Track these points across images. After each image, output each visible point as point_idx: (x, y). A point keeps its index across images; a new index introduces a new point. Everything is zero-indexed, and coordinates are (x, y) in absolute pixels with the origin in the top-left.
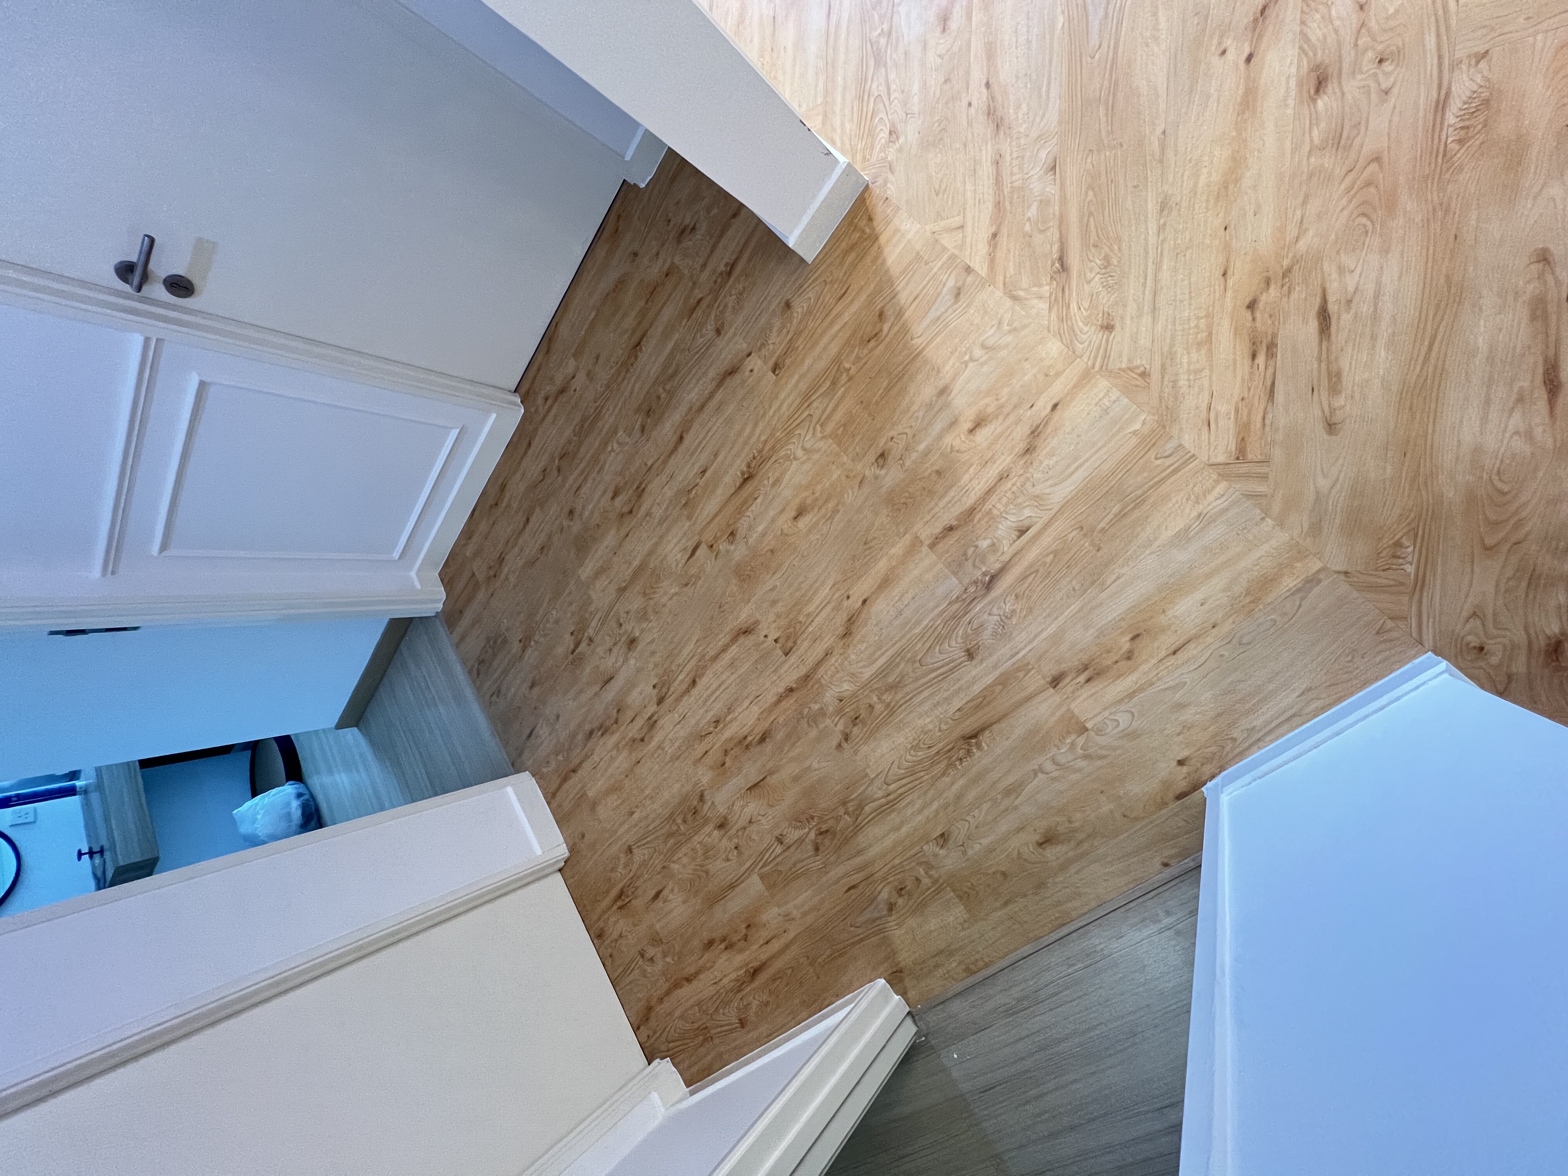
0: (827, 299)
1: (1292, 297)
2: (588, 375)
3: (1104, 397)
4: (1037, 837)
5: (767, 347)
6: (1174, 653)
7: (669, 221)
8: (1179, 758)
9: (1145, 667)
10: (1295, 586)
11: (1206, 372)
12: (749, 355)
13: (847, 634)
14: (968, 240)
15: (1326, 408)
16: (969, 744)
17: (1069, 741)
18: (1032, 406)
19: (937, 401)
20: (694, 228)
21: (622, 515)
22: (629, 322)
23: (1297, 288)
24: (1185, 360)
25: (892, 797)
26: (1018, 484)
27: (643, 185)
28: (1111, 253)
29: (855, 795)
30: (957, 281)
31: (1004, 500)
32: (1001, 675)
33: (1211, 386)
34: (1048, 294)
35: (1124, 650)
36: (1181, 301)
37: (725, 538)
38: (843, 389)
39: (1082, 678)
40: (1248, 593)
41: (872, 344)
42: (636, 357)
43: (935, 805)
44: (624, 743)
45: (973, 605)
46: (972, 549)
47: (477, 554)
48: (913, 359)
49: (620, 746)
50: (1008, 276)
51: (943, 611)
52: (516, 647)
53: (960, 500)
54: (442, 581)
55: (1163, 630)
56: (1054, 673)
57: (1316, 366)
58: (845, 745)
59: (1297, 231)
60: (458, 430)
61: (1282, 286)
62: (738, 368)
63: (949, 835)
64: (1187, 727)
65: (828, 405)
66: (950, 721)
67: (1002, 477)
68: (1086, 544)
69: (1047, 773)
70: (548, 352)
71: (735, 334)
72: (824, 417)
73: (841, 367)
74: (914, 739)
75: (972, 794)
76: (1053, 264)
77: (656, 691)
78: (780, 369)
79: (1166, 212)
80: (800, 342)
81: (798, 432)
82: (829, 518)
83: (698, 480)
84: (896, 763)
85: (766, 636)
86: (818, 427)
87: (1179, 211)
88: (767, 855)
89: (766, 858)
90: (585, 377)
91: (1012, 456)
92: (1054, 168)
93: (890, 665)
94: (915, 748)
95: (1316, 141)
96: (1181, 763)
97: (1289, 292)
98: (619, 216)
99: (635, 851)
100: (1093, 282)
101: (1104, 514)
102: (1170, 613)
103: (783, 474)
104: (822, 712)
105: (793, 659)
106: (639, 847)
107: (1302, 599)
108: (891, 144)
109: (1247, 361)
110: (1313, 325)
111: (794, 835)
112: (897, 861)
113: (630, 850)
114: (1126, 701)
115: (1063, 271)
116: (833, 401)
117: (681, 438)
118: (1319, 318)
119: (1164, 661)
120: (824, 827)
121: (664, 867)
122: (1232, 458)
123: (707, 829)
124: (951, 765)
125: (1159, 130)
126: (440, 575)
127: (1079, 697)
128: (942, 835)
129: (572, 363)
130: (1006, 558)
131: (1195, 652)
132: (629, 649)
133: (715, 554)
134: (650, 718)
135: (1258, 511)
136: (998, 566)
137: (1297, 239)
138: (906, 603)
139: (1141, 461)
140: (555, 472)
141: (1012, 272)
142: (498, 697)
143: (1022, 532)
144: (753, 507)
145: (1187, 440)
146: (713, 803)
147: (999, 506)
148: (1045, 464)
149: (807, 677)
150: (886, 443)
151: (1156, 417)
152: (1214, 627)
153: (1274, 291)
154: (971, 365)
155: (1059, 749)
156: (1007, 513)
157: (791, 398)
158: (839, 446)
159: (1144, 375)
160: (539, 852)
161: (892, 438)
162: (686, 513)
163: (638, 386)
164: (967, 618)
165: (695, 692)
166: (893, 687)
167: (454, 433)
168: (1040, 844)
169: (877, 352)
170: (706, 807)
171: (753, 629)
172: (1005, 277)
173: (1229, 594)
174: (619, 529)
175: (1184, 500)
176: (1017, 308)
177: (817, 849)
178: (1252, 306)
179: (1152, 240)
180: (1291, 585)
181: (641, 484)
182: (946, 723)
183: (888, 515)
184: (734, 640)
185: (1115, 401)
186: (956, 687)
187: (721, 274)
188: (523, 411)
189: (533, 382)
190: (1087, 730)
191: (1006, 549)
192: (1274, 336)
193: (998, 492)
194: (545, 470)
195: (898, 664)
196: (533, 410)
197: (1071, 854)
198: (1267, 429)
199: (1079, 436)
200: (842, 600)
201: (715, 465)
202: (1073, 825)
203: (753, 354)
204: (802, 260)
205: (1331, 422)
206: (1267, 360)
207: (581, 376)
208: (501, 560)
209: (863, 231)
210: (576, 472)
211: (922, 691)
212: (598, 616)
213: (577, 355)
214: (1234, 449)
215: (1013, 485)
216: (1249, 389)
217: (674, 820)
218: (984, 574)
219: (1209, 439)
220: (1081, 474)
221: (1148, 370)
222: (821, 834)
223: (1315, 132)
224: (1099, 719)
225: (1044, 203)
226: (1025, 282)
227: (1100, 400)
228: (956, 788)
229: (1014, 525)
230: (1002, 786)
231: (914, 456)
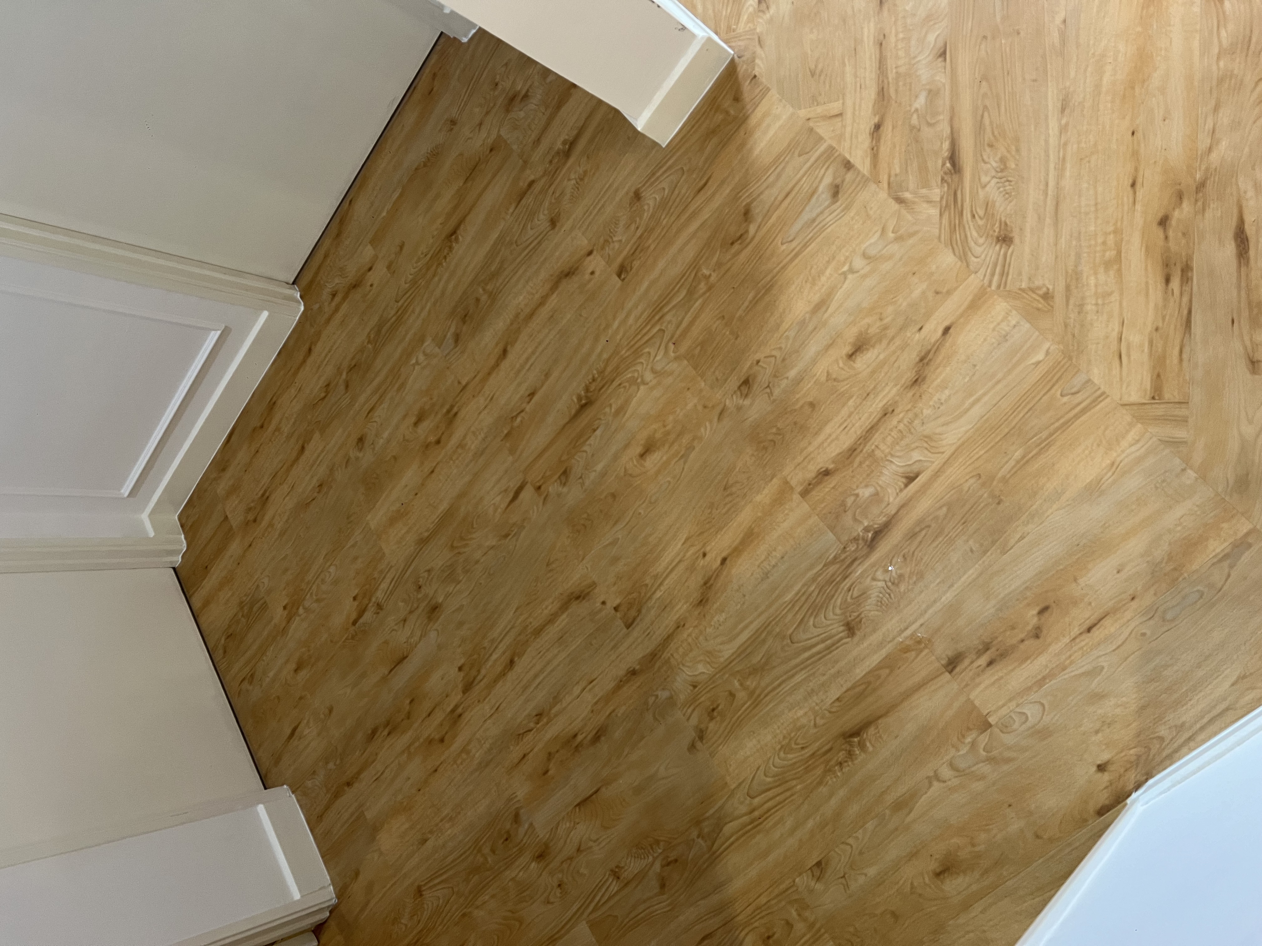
0: (683, 191)
1: (1207, 215)
2: (389, 267)
3: (1002, 321)
4: (933, 866)
5: (611, 246)
6: (1089, 630)
7: (497, 85)
8: (1099, 762)
9: (1055, 648)
10: (1223, 550)
11: (1115, 297)
12: (590, 253)
13: (702, 602)
14: (848, 129)
15: (1248, 343)
16: (851, 744)
17: (969, 740)
18: (921, 329)
19: (811, 318)
20: (526, 96)
21: (427, 446)
22: (444, 204)
23: (1212, 206)
24: (1092, 281)
25: (756, 814)
26: (905, 421)
27: (465, 40)
28: (1008, 156)
29: (711, 812)
30: (835, 178)
31: (889, 440)
32: (887, 657)
33: (1121, 314)
34: (938, 199)
35: (1030, 627)
36: (1087, 214)
37: (556, 477)
38: (700, 301)
39: (983, 661)
40: (1170, 558)
41: (736, 246)
42: (451, 248)
43: (810, 824)
44: (417, 744)
45: (853, 568)
46: (852, 498)
47: (234, 489)
48: (782, 268)
49: (412, 749)
50: (893, 173)
51: (818, 574)
52: (278, 614)
53: (837, 438)
54: (182, 526)
55: (1075, 603)
56: (950, 653)
57: (1235, 293)
58: (699, 744)
59: (1209, 141)
60: (219, 332)
61: (1196, 201)
62: (577, 268)
63: (826, 864)
64: (1107, 723)
65: (683, 319)
66: (827, 714)
67: (887, 413)
68: (986, 495)
69: (944, 782)
70: (338, 235)
71: (573, 228)
72: (678, 332)
73: (700, 274)
74: (784, 737)
75: (854, 809)
76: (944, 164)
77: (462, 674)
78: (627, 272)
79: (1067, 111)
80: (650, 241)
81: (647, 350)
82: (682, 456)
83: (524, 405)
84: (762, 768)
85: (604, 603)
86: (671, 346)
87: (1083, 111)
88: (600, 894)
89: (598, 898)
90: (385, 270)
91: (898, 387)
92: (943, 54)
93: (756, 640)
94: (786, 748)
95: (1225, 43)
96: (1101, 768)
97: (1204, 210)
98: (435, 75)
99: (427, 894)
100: (988, 186)
101: (1006, 459)
102: (1082, 581)
103: (627, 402)
104: (671, 702)
105: (636, 632)
106: (431, 888)
107: (1231, 567)
108: (761, 14)
109: (1161, 286)
110: (1230, 249)
111: (633, 867)
112: (763, 900)
113: (419, 892)
114: (1035, 689)
115: (955, 172)
116: (689, 314)
117: (505, 352)
118: (1236, 240)
119: (1078, 640)
120: (673, 856)
121: (464, 915)
122: (1147, 397)
123: (523, 860)
124: (828, 771)
125: (1058, 20)
126: (179, 519)
127: (980, 684)
128: (819, 864)
129: (368, 252)
130: (892, 510)
131: (1112, 630)
132: (430, 619)
133: (543, 497)
134: (453, 711)
135: (1177, 461)
136: (882, 520)
137: (1210, 150)
138: (773, 563)
139: (1046, 397)
140: (342, 387)
141: (898, 171)
142: (251, 683)
143: (910, 479)
144: (591, 441)
145: (1097, 374)
146: (531, 825)
147: (882, 447)
148: (935, 398)
149: (653, 656)
150: (751, 367)
151: (1061, 347)
152: (1133, 599)
153: (1186, 206)
154: (850, 276)
155: (958, 750)
156: (892, 456)
157: (640, 308)
158: (695, 369)
159: (1047, 296)
160: (297, 896)
161: (758, 362)
162: (508, 445)
163: (451, 286)
164: (847, 583)
165: (511, 676)
166: (757, 670)
167: (214, 336)
168: (938, 875)
169: (743, 257)
170: (522, 830)
171: (588, 594)
172: (889, 177)
173: (1149, 559)
174: (422, 463)
175: (1095, 445)
176: (904, 212)
177: (663, 886)
178: (1164, 222)
179: (1053, 141)
180: (1218, 551)
181: (452, 407)
182: (823, 717)
183: (753, 455)
184: (564, 607)
185: (1015, 326)
186: (832, 671)
187: (558, 153)
188: (302, 308)
189: (317, 273)
190: (990, 726)
191: (891, 499)
192: (1190, 258)
193: (882, 429)
194: (328, 385)
195: (764, 641)
196: (316, 306)
197: (974, 887)
198: (1185, 364)
199: (975, 366)
200: (697, 558)
201: (544, 388)
202: (977, 849)
203: (595, 252)
204: (655, 144)
205: (1255, 360)
206: (1182, 286)
207: (380, 270)
208: (265, 499)
209: (727, 113)
210: (369, 391)
211: (793, 676)
212: (390, 576)
213: (375, 241)
214: (1149, 388)
215: (899, 422)
216: (1164, 318)
217: (479, 851)
218: (867, 530)
219: (1121, 374)
220: (977, 411)
221: (1051, 290)
222: (668, 864)
223: (1223, 33)
224: (1004, 711)
225: (933, 94)
226: (912, 181)
227: (999, 324)
228: (834, 802)
229: (901, 470)
230: (890, 798)
231: (784, 383)
